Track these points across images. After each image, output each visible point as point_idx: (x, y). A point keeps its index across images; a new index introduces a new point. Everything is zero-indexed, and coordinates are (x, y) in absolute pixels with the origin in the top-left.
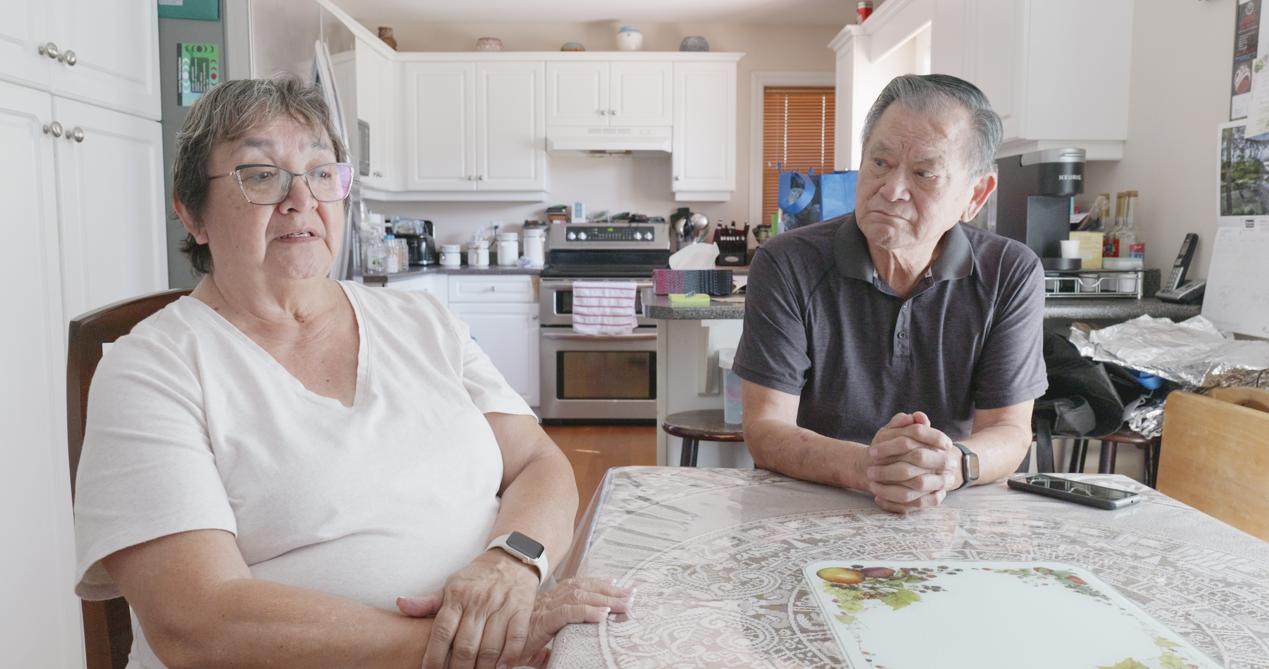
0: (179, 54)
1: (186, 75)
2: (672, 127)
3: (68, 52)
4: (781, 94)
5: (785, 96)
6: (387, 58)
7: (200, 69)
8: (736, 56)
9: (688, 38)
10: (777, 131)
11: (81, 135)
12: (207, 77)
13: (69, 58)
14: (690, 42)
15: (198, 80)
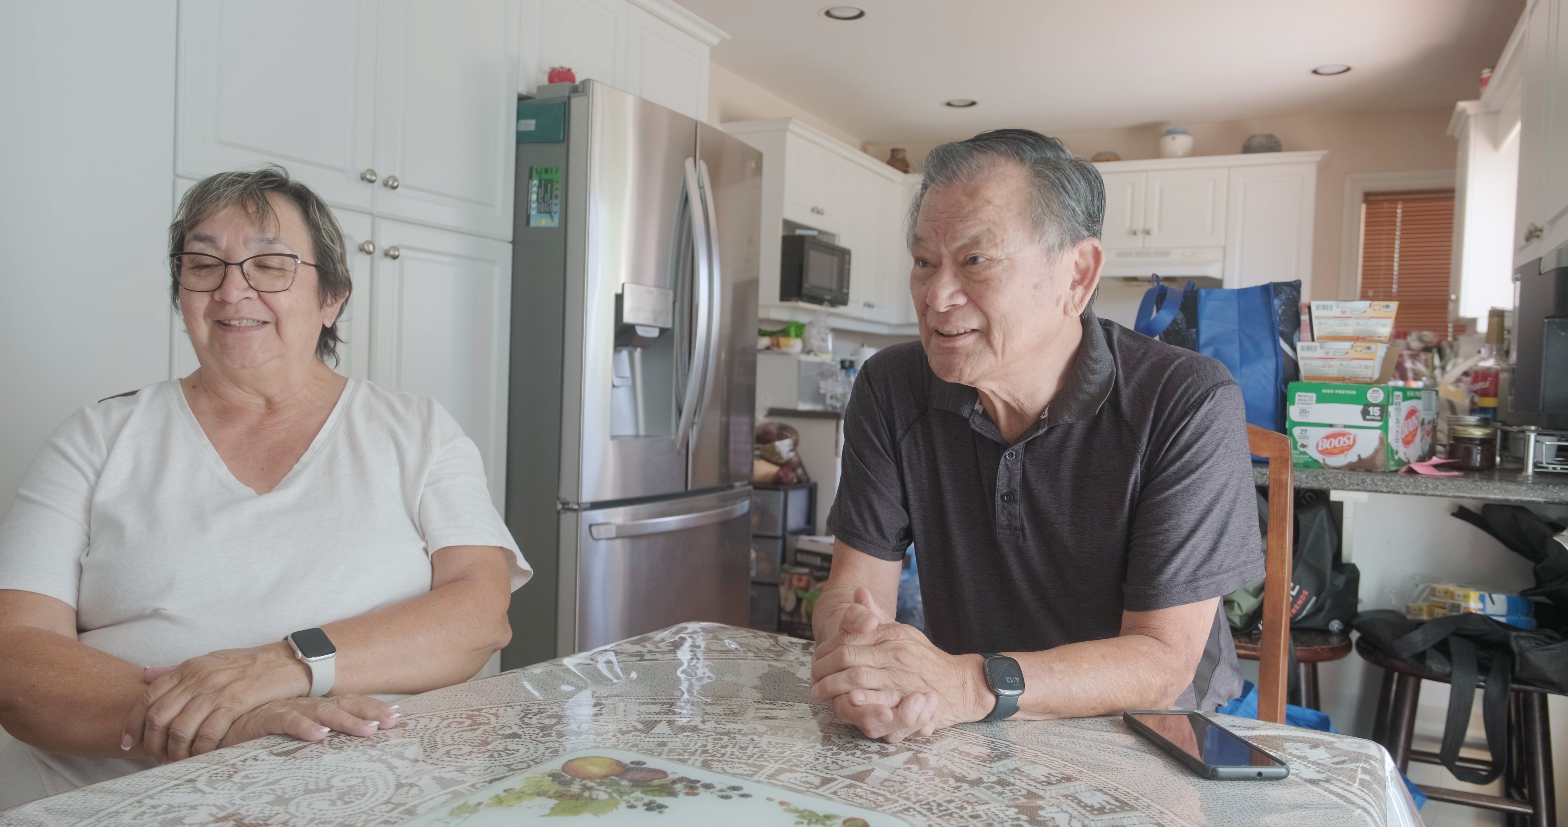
0: (531, 178)
1: (534, 197)
2: (1224, 248)
3: (390, 177)
4: (1391, 202)
5: (1397, 203)
6: (893, 181)
7: (546, 191)
8: (1316, 156)
9: (1253, 137)
10: (1384, 250)
11: (396, 253)
12: (551, 198)
13: (390, 183)
14: (1255, 143)
15: (544, 201)
